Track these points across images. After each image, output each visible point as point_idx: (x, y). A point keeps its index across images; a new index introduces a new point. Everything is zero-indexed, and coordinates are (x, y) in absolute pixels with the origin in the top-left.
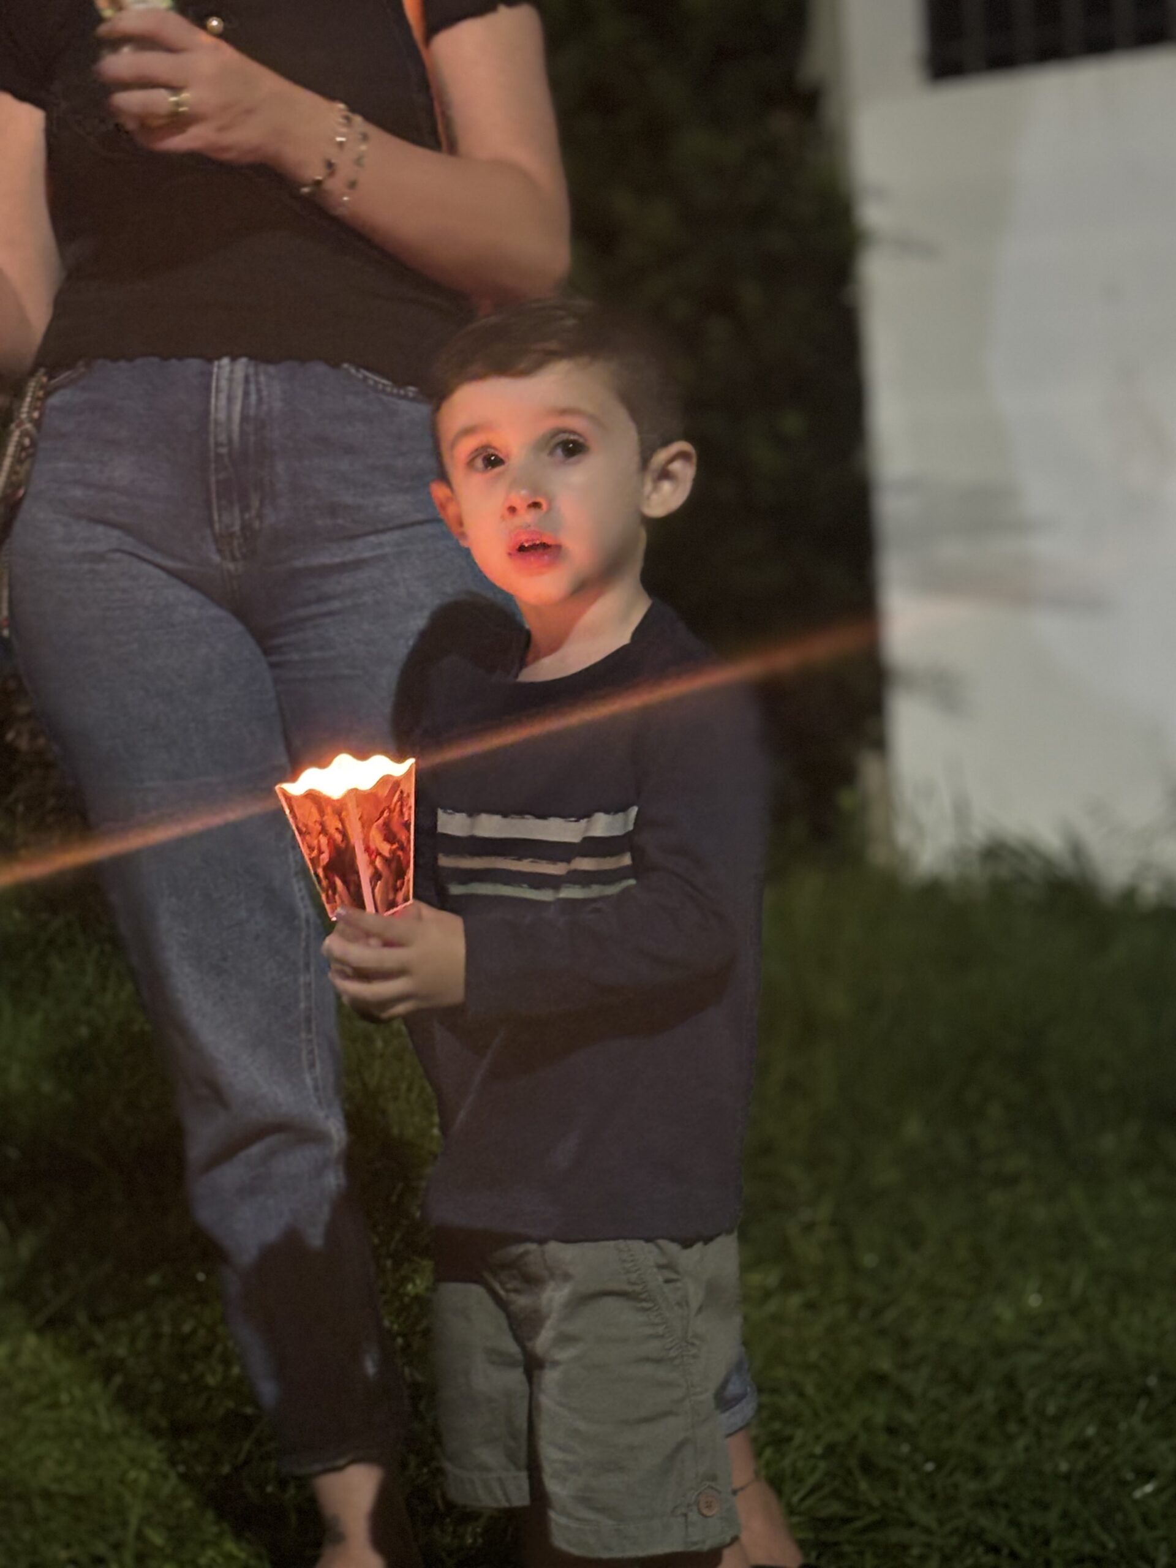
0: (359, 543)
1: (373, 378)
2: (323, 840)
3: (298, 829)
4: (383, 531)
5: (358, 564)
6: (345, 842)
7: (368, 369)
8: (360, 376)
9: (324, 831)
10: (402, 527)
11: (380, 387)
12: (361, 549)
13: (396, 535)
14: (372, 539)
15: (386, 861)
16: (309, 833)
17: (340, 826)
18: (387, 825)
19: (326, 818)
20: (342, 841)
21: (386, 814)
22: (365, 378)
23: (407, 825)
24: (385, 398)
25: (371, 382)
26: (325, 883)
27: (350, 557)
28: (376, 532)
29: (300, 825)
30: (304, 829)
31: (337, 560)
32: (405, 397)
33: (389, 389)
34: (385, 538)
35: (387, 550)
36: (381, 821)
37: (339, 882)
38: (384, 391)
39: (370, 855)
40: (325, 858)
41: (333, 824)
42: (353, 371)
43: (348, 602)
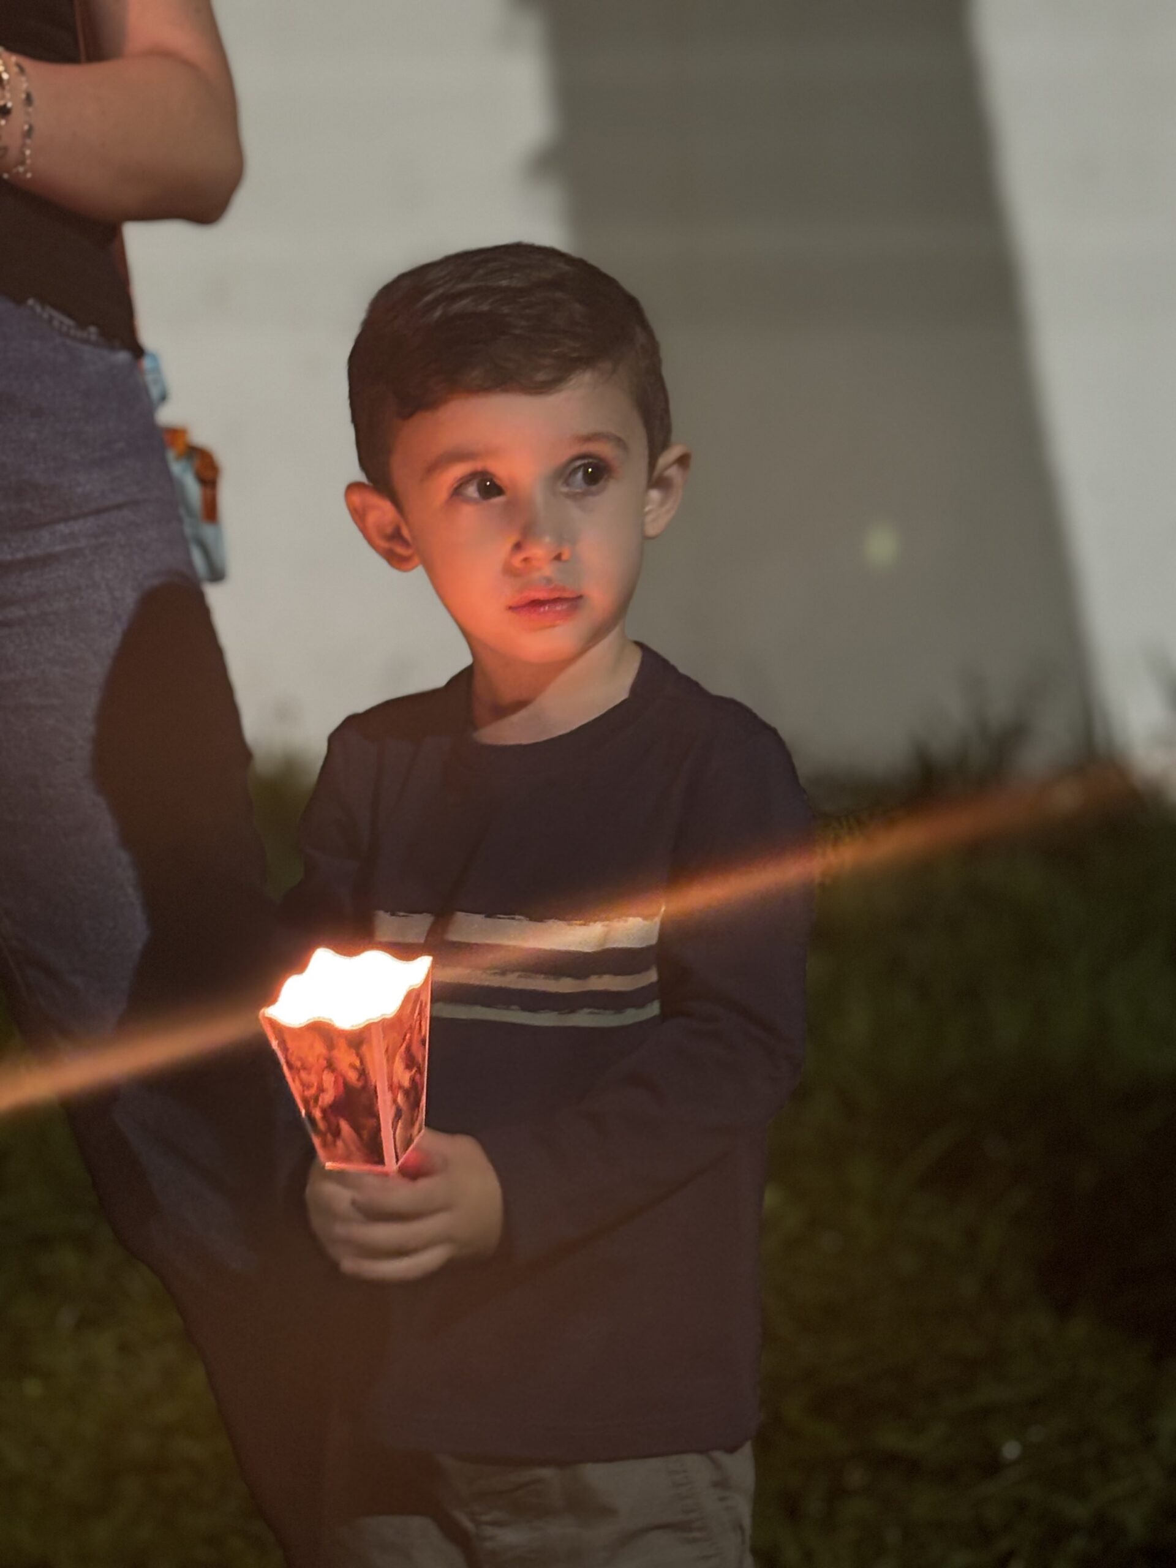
0: (45, 535)
1: (59, 318)
2: (328, 1079)
3: (288, 1063)
4: (75, 518)
5: (47, 560)
6: (363, 1077)
7: (55, 306)
8: (45, 316)
9: (330, 1066)
10: (98, 512)
11: (64, 329)
12: (47, 541)
13: (90, 523)
14: (62, 528)
15: (407, 1093)
16: (304, 1069)
17: (358, 1063)
18: (408, 1049)
19: (335, 1053)
20: (358, 1080)
21: (408, 1036)
22: (51, 319)
23: (423, 1042)
24: (69, 342)
25: (56, 323)
26: (322, 1125)
27: (35, 552)
28: (66, 519)
29: (293, 1060)
30: (299, 1064)
31: (20, 556)
32: (86, 341)
33: (72, 332)
34: (77, 526)
35: (83, 543)
36: (404, 1046)
37: (345, 1126)
38: (67, 335)
39: (393, 1093)
40: (327, 1098)
41: (345, 1059)
42: (38, 309)
43: (34, 610)
